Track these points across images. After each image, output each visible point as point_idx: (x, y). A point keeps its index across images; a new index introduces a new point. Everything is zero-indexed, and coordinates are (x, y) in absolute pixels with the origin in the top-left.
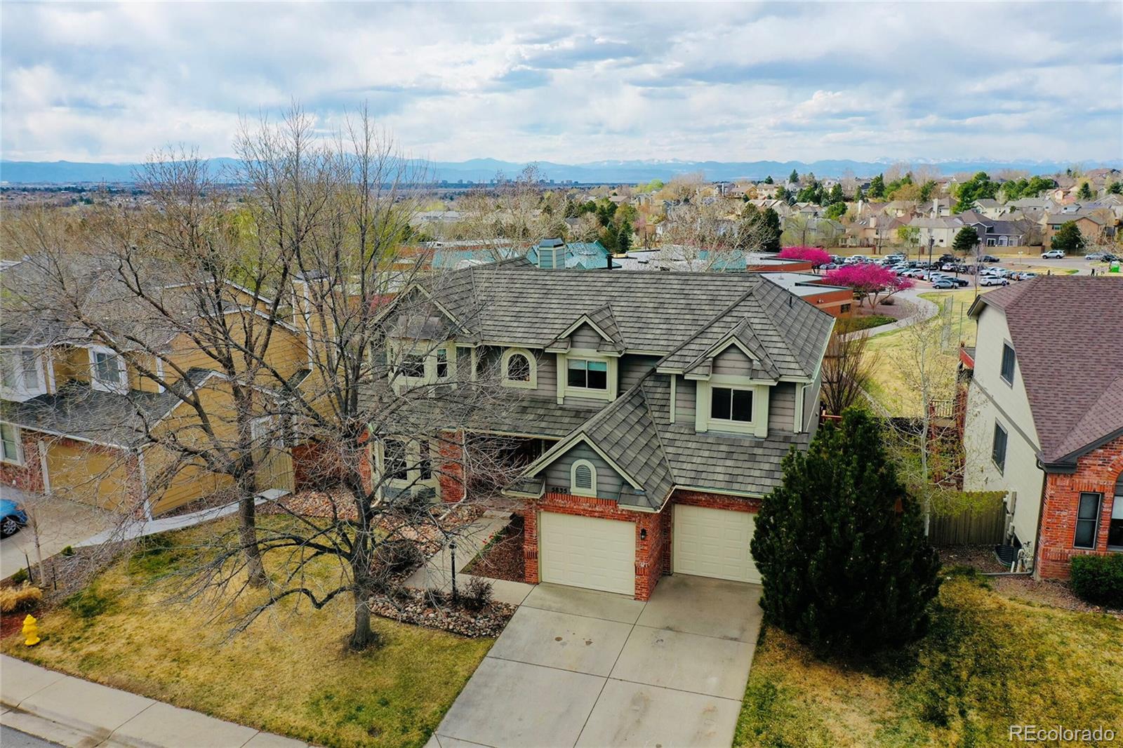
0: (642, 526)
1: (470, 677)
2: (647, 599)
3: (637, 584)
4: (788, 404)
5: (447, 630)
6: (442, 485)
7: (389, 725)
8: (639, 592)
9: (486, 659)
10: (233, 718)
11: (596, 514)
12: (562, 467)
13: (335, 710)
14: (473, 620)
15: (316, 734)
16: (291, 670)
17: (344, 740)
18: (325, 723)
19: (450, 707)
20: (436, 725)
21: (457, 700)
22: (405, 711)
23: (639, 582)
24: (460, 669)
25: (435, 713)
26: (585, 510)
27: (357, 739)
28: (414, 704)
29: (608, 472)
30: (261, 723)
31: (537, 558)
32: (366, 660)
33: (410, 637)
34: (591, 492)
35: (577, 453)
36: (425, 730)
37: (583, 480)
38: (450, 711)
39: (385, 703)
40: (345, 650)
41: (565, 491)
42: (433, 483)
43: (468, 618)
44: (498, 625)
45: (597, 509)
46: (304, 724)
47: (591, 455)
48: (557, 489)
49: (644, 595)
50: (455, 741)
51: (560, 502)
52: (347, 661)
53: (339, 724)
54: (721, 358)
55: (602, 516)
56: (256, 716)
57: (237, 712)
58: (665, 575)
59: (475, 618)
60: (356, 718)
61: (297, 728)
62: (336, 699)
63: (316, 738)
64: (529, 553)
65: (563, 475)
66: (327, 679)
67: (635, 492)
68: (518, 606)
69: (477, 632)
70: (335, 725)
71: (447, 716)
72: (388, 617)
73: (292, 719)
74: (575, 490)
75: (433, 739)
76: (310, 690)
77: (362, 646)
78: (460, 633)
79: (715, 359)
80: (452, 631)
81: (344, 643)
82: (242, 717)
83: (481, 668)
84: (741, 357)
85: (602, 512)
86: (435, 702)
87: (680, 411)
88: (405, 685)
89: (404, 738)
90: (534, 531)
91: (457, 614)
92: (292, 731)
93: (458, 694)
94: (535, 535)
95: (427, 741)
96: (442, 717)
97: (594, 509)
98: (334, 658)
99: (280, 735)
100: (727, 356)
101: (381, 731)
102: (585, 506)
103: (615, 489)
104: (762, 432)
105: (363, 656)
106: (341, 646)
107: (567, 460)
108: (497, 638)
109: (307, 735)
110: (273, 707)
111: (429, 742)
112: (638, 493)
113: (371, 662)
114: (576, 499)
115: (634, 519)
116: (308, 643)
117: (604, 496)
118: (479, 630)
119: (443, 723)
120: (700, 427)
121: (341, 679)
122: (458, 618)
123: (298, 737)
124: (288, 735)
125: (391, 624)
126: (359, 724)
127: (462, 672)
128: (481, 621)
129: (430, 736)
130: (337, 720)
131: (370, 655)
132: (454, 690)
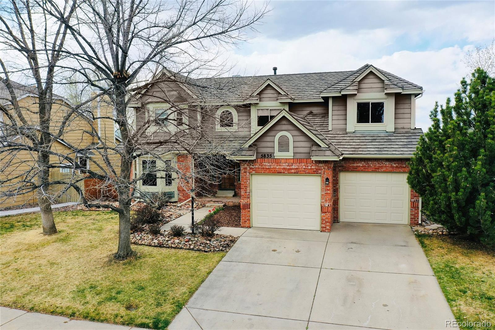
0: (325, 176)
1: (211, 272)
2: (330, 231)
3: (322, 220)
4: (407, 111)
5: (189, 249)
6: (179, 190)
7: (145, 302)
8: (324, 226)
9: (221, 262)
10: (7, 304)
11: (293, 171)
12: (268, 139)
13: (97, 295)
14: (208, 242)
15: (79, 311)
16: (64, 274)
17: (103, 314)
18: (87, 303)
19: (197, 289)
20: (186, 301)
21: (201, 285)
22: (158, 293)
23: (324, 218)
24: (202, 268)
25: (185, 293)
26: (284, 169)
27: (116, 312)
28: (166, 289)
29: (302, 138)
30: (31, 306)
31: (249, 208)
32: (126, 266)
33: (161, 254)
34: (289, 155)
35: (278, 127)
36: (177, 304)
37: (284, 145)
38: (197, 292)
39: (142, 288)
40: (110, 261)
41: (270, 156)
42: (173, 188)
43: (205, 241)
44: (227, 244)
45: (293, 167)
46: (68, 304)
47: (290, 127)
48: (265, 155)
49: (328, 228)
50: (204, 311)
51: (267, 164)
52: (111, 267)
53: (100, 303)
54: (363, 82)
55: (297, 172)
56: (27, 301)
57: (12, 299)
58: (335, 222)
59: (210, 240)
60: (116, 299)
61: (62, 308)
62: (99, 288)
63: (78, 313)
64: (244, 205)
65: (269, 144)
66: (93, 277)
67: (322, 149)
68: (239, 237)
69: (212, 249)
70: (96, 303)
71: (195, 296)
72: (144, 244)
73: (59, 302)
74: (278, 154)
75: (184, 311)
76: (78, 284)
77: (123, 258)
78: (199, 250)
79: (360, 82)
80: (193, 249)
81: (109, 257)
82: (14, 303)
83: (218, 267)
84: (376, 80)
85: (297, 169)
86: (184, 286)
87: (335, 122)
88: (158, 278)
89: (159, 310)
90: (248, 189)
91: (196, 239)
92: (57, 310)
93: (203, 281)
94: (248, 191)
95: (179, 312)
96: (191, 296)
97: (291, 167)
98: (100, 266)
99: (46, 313)
100: (366, 81)
101: (137, 307)
102: (285, 166)
103: (306, 150)
104: (391, 128)
105: (124, 264)
106: (107, 259)
107: (272, 133)
108: (227, 252)
109: (70, 312)
110: (43, 296)
111: (181, 312)
112: (324, 149)
113: (130, 267)
114: (278, 161)
115: (320, 171)
116: (81, 260)
117: (298, 156)
118: (214, 248)
119: (192, 299)
120: (350, 129)
121: (106, 277)
122: (197, 241)
123: (62, 314)
124: (53, 313)
125: (147, 248)
126: (118, 302)
127: (203, 269)
128: (215, 242)
129: (181, 308)
130: (98, 300)
131: (130, 263)
132: (198, 280)
